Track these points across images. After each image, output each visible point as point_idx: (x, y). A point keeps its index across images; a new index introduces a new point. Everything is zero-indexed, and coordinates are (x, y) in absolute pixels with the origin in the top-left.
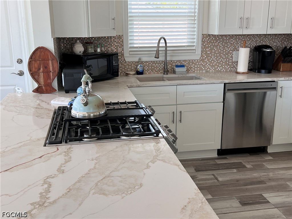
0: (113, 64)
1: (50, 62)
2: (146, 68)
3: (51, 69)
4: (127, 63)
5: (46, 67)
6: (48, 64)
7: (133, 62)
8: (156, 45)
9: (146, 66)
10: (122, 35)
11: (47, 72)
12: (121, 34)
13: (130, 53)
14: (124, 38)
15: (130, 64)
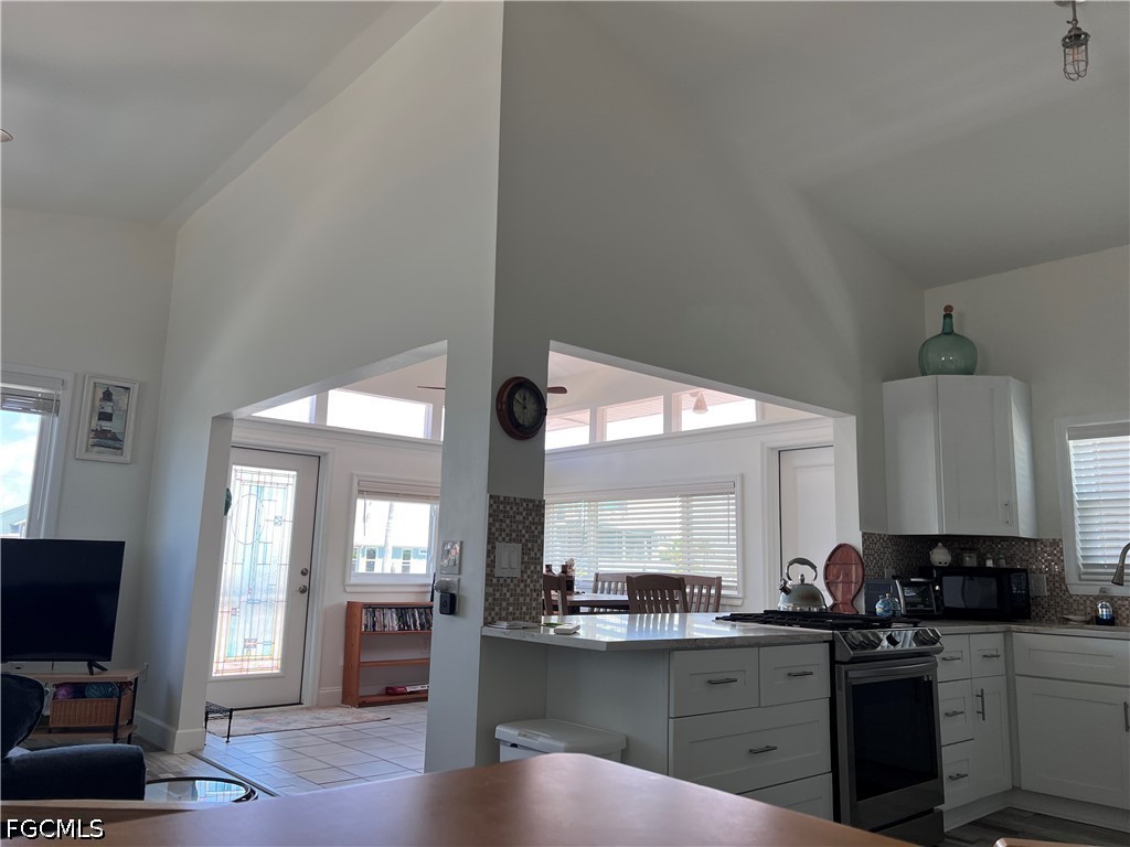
0: (1011, 589)
1: (854, 567)
2: (1124, 613)
3: (854, 580)
4: (1074, 598)
5: (847, 575)
6: (850, 570)
7: (1088, 597)
8: (1116, 561)
9: (1123, 609)
10: (1061, 540)
11: (847, 582)
12: (1057, 538)
13: (1083, 577)
14: (1064, 545)
15: (1081, 601)
